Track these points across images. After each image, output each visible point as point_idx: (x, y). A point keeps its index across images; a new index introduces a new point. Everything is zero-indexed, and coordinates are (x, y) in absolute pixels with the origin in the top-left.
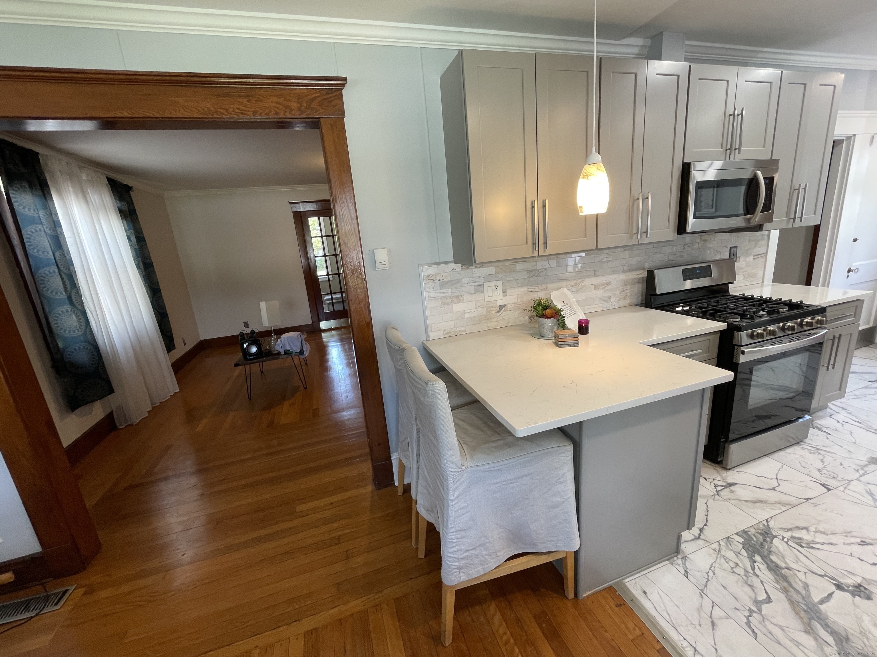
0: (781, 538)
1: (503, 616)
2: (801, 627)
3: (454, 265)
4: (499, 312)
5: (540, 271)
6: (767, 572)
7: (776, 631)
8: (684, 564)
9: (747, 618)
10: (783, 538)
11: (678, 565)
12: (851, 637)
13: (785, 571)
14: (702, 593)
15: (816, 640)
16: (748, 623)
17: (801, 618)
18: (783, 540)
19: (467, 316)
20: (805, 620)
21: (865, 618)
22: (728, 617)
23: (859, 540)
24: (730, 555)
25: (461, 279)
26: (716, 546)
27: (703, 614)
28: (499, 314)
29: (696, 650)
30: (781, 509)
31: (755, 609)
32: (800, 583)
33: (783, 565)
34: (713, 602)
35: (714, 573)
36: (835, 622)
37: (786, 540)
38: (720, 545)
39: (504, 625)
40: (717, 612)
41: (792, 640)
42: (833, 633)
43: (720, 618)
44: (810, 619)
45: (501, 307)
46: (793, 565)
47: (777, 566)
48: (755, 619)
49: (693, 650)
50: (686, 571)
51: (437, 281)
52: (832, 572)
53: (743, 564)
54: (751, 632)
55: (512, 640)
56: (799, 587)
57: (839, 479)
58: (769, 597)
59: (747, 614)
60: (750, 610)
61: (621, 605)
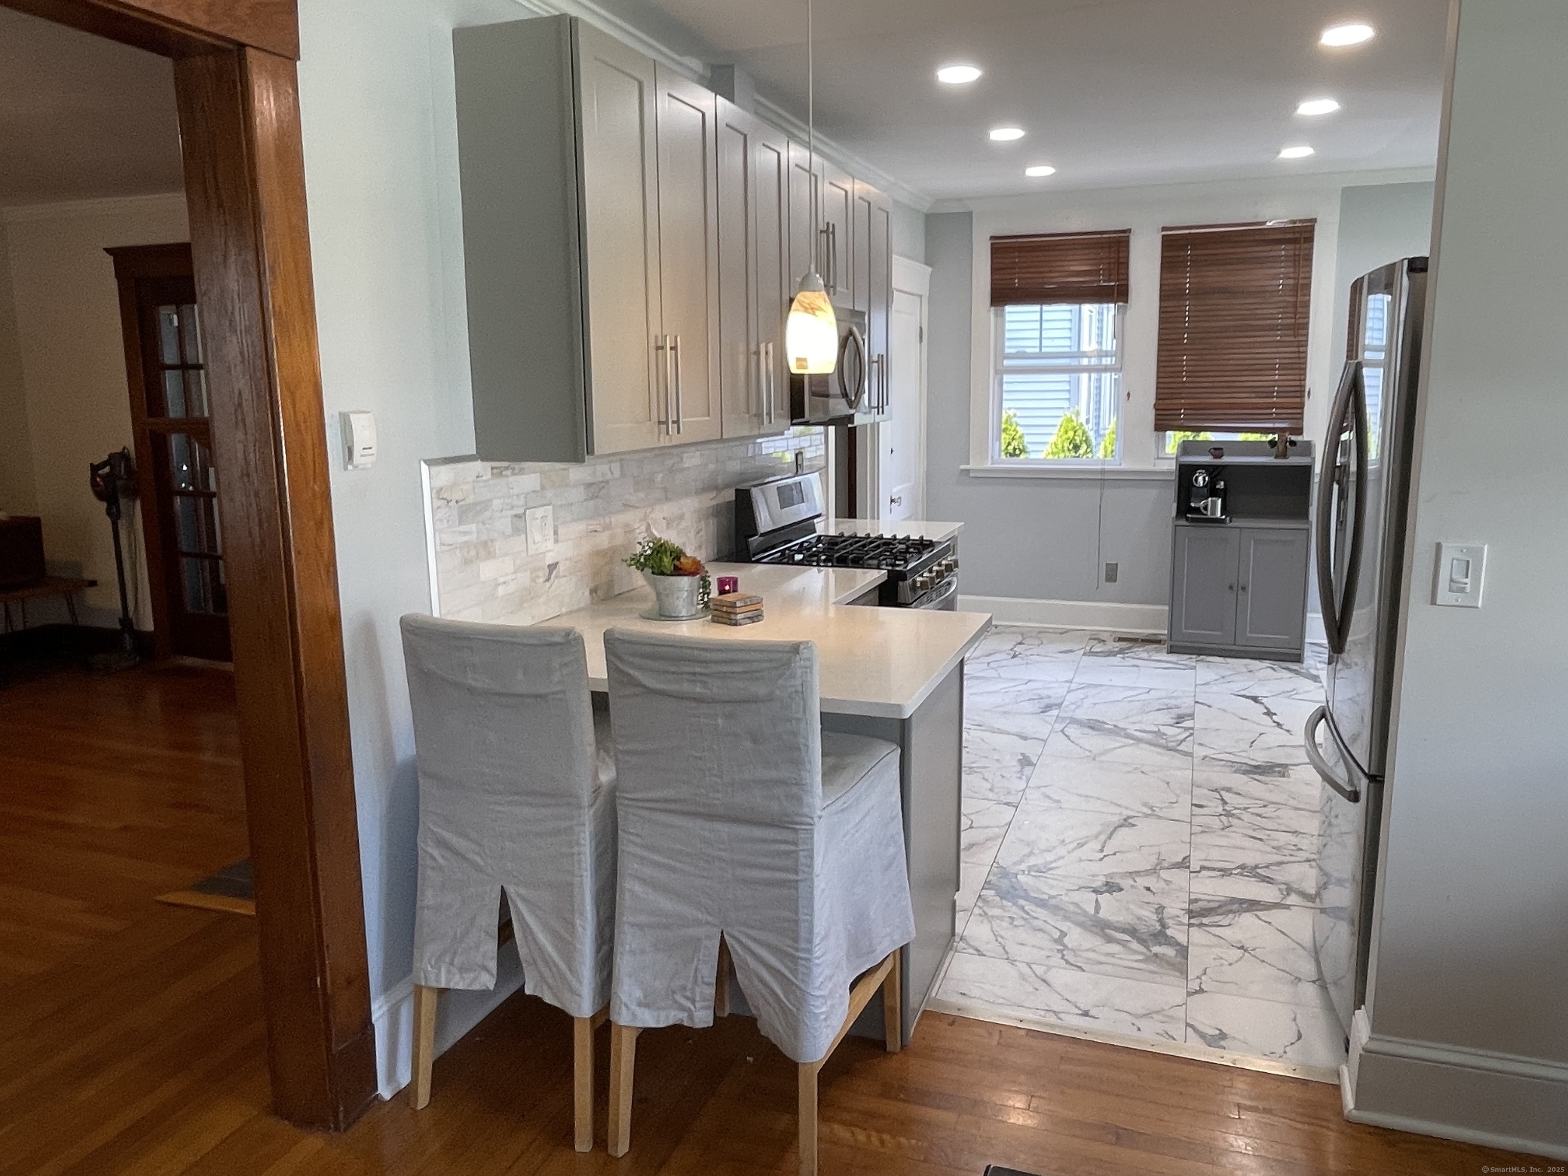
0: (1021, 872)
1: (843, 1123)
2: (1103, 941)
3: (478, 466)
4: (548, 580)
5: (601, 486)
6: (1039, 910)
7: (1091, 955)
8: (968, 944)
9: (1062, 958)
10: (1023, 871)
11: (964, 949)
12: (1135, 926)
13: (1053, 902)
14: (1012, 962)
15: (1119, 943)
16: (1067, 962)
17: (1096, 933)
18: (1024, 873)
19: (501, 591)
20: (1100, 932)
21: (1132, 906)
22: (1049, 968)
23: (1075, 844)
24: (996, 912)
25: (490, 500)
26: (976, 911)
27: (1030, 980)
28: (548, 584)
29: (1055, 1012)
30: (996, 845)
31: (1062, 948)
32: (1071, 905)
33: (1046, 897)
34: (1027, 963)
35: (1002, 937)
36: (1117, 922)
37: (1026, 872)
38: (980, 908)
39: (858, 1130)
40: (1039, 970)
41: (1107, 954)
42: (1124, 931)
43: (1045, 973)
44: (1102, 930)
45: (553, 567)
46: (1053, 892)
47: (1042, 900)
48: (1069, 956)
49: (1052, 1014)
50: (977, 950)
51: (453, 504)
52: (1081, 883)
53: (1017, 914)
54: (1075, 968)
55: (886, 1137)
56: (1072, 908)
57: (1013, 792)
58: (1061, 931)
59: (1060, 955)
60: (1058, 951)
61: (953, 1022)
